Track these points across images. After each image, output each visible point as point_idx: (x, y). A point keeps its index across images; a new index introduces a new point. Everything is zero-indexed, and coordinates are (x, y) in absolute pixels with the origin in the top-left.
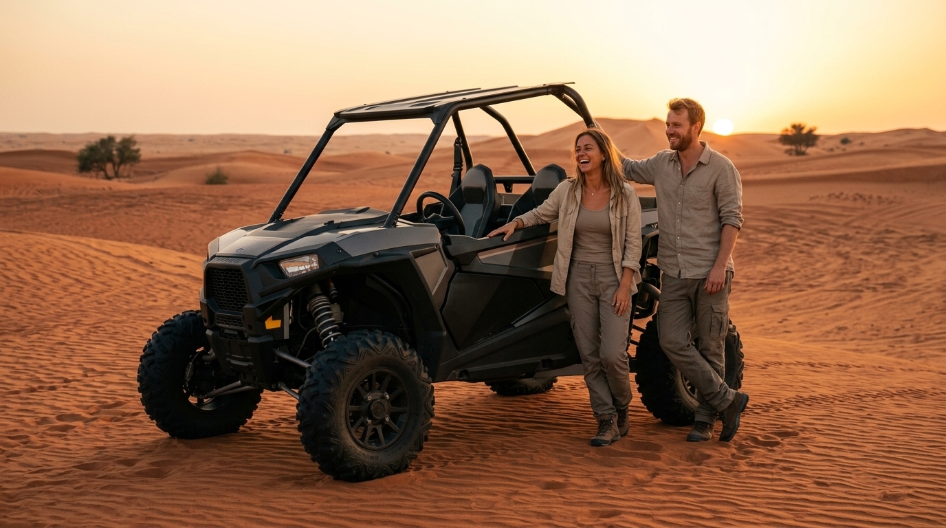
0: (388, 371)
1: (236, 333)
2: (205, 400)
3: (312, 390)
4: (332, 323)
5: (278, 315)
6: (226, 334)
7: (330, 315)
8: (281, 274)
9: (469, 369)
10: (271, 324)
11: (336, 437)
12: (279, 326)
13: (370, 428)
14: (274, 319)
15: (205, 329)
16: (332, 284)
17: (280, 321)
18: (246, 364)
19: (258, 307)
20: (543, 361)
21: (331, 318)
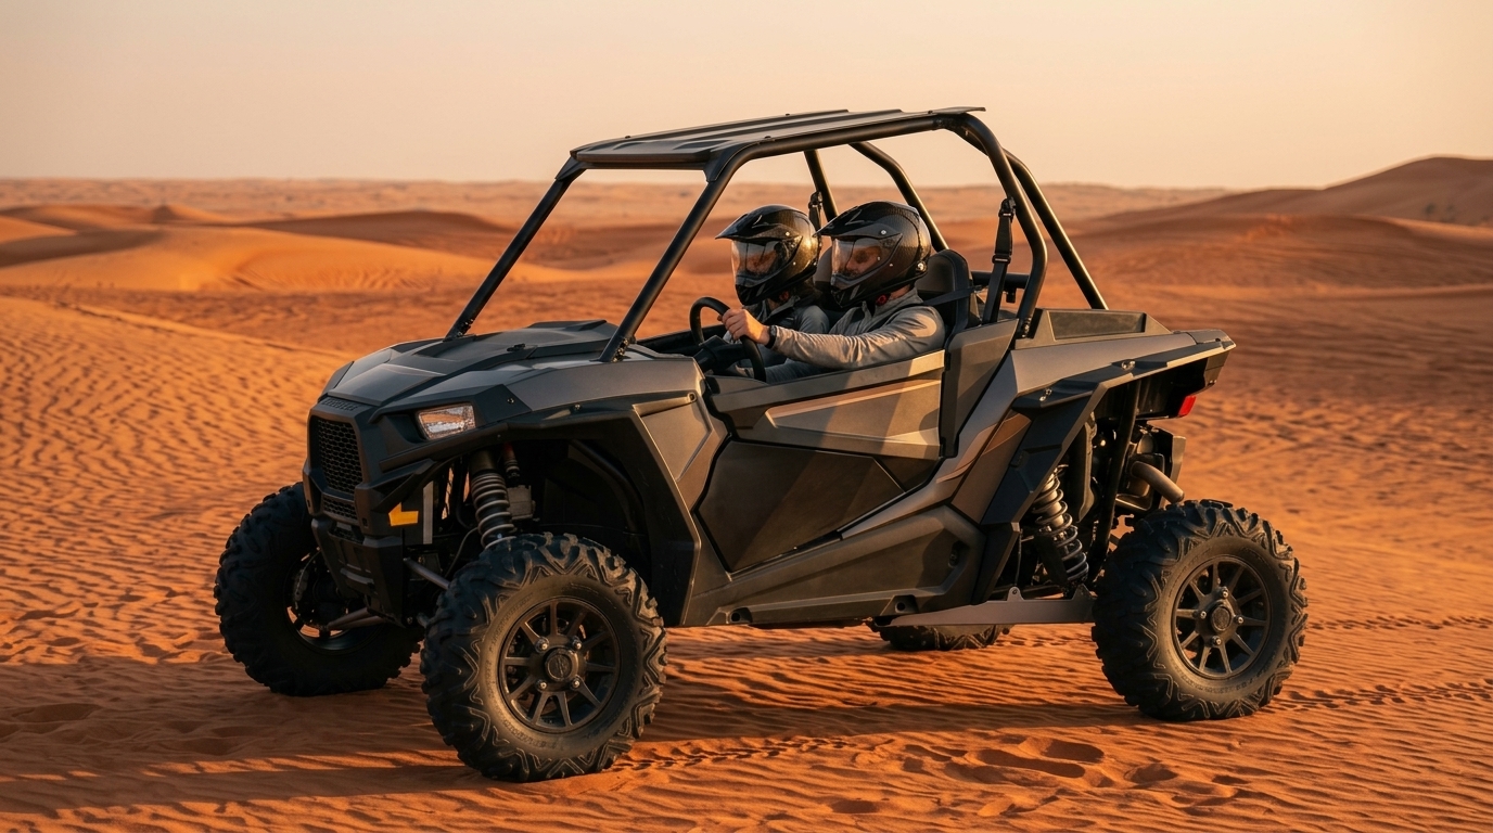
0: (583, 603)
1: (349, 528)
2: (333, 633)
3: (445, 627)
4: (506, 519)
5: (412, 501)
6: (340, 530)
7: (503, 507)
8: (418, 434)
9: (752, 608)
10: (399, 517)
11: (478, 706)
12: (416, 522)
13: (545, 696)
14: (404, 509)
15: (311, 518)
16: (512, 454)
17: (417, 513)
18: (365, 581)
19: (377, 489)
20: (897, 598)
21: (505, 510)
